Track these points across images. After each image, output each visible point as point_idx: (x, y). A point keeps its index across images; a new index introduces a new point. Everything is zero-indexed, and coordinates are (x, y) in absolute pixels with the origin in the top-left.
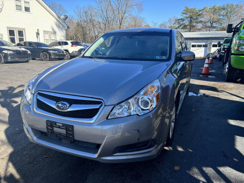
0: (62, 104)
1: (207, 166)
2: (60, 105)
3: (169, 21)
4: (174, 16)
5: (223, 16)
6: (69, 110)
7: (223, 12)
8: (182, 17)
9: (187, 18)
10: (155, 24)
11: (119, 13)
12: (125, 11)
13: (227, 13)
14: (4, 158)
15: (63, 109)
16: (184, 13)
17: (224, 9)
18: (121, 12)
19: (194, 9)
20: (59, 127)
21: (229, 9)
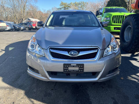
0: (73, 52)
1: (132, 75)
2: (72, 53)
3: (52, 9)
4: (55, 7)
5: (80, 8)
6: (79, 55)
7: (80, 6)
8: (60, 7)
9: (63, 8)
10: (44, 11)
11: (22, 2)
12: (26, 1)
13: (82, 6)
14: (23, 98)
15: (75, 55)
16: (61, 5)
17: (80, 4)
18: (23, 2)
19: (66, 3)
20: (74, 66)
21: (82, 4)
